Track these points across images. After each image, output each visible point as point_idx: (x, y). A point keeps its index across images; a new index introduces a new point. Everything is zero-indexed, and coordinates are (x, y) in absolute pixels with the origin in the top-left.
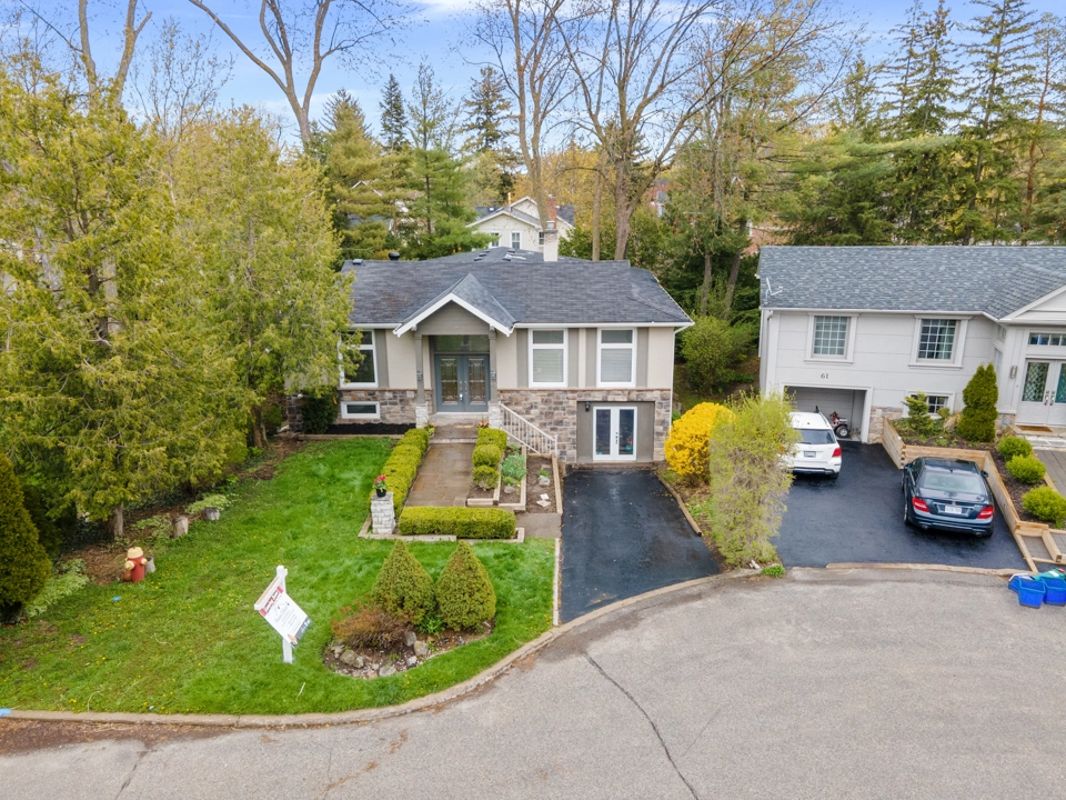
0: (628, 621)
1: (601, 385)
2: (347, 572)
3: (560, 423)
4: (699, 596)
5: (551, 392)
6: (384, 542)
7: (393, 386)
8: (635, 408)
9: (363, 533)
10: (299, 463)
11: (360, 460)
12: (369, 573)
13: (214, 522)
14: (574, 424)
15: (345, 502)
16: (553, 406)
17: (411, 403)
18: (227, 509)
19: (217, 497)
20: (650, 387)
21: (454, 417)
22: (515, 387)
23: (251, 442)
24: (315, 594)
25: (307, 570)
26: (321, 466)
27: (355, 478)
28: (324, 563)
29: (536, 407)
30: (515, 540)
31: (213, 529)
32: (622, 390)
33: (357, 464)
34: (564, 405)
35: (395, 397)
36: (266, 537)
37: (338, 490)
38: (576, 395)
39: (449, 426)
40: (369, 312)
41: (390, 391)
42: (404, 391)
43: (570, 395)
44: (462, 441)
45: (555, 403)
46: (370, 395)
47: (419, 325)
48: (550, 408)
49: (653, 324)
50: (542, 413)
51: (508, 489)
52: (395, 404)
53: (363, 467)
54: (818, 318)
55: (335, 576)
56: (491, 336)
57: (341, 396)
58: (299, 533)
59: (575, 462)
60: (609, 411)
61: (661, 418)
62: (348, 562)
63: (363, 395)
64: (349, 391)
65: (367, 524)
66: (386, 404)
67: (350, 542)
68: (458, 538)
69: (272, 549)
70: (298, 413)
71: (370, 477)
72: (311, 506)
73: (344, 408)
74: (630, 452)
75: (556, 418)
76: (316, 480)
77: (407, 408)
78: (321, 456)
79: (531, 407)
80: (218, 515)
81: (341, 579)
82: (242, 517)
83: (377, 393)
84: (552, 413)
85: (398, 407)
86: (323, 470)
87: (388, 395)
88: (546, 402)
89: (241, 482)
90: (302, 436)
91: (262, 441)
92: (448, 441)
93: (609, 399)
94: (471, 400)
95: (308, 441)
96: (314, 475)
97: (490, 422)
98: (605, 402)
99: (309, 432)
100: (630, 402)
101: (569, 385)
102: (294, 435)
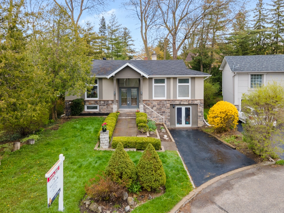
0: (227, 186)
1: (178, 98)
2: (90, 164)
3: (164, 112)
4: (253, 174)
5: (161, 101)
6: (105, 151)
7: (104, 99)
8: (191, 107)
9: (96, 148)
10: (69, 124)
11: (93, 123)
12: (100, 164)
13: (32, 145)
14: (169, 113)
15: (87, 137)
16: (162, 106)
17: (110, 105)
18: (38, 140)
19: (35, 136)
20: (196, 99)
21: (126, 110)
22: (147, 99)
23: (51, 118)
24: (75, 174)
25: (71, 163)
26: (78, 125)
27: (91, 128)
28: (79, 160)
29: (155, 107)
30: (161, 151)
31: (31, 148)
32: (186, 100)
33: (91, 124)
34: (165, 106)
35: (105, 103)
36: (54, 150)
37: (85, 133)
38: (170, 102)
39: (124, 113)
40: (97, 73)
41: (103, 101)
42: (108, 101)
43: (168, 102)
44: (130, 118)
45: (162, 105)
46: (96, 102)
47: (116, 74)
48: (160, 107)
49: (197, 76)
50: (157, 109)
51: (151, 133)
52: (105, 106)
53: (94, 125)
54: (252, 75)
55: (84, 166)
56: (141, 79)
57: (85, 103)
58: (68, 148)
59: (170, 127)
60: (181, 108)
61: (200, 110)
62: (90, 160)
63: (93, 102)
64: (88, 101)
65: (97, 145)
66: (101, 106)
67: (91, 152)
68: (137, 150)
69: (56, 155)
70: (69, 109)
71: (97, 128)
72: (74, 138)
73: (86, 107)
74: (189, 124)
75: (162, 110)
76: (76, 130)
77: (109, 107)
78: (77, 122)
79: (154, 107)
80: (34, 142)
81: (87, 167)
82: (45, 143)
83: (98, 102)
84: (161, 109)
85: (105, 107)
86: (78, 126)
87: (102, 102)
88: (159, 104)
89: (45, 131)
90: (70, 116)
91: (55, 117)
92: (125, 118)
93: (182, 104)
94: (132, 104)
95: (72, 118)
96: (75, 128)
97: (140, 111)
98: (180, 104)
99: (73, 115)
100: (189, 104)
101: (167, 98)
102: (67, 117)
